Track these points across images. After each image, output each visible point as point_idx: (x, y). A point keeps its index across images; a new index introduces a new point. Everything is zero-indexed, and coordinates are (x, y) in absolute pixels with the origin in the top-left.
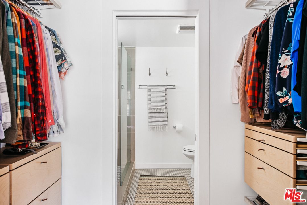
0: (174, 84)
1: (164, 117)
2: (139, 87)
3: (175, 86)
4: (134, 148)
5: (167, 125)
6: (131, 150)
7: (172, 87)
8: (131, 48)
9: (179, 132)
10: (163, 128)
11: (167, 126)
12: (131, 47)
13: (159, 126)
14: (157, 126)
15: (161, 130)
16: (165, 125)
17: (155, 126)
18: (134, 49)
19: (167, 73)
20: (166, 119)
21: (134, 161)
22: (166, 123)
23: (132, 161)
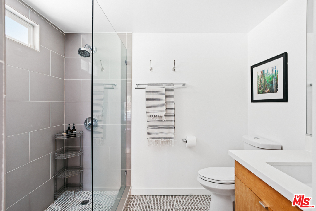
0: (184, 83)
1: (170, 127)
2: (136, 86)
3: (185, 84)
4: (130, 167)
5: (173, 138)
6: (126, 171)
7: (181, 86)
8: (126, 35)
9: (190, 148)
10: (169, 141)
11: (173, 140)
12: (126, 32)
13: (163, 139)
14: (160, 139)
15: (165, 145)
16: (170, 138)
17: (157, 139)
18: (131, 35)
19: (174, 68)
20: (172, 130)
21: (131, 184)
22: (172, 136)
23: (127, 185)
